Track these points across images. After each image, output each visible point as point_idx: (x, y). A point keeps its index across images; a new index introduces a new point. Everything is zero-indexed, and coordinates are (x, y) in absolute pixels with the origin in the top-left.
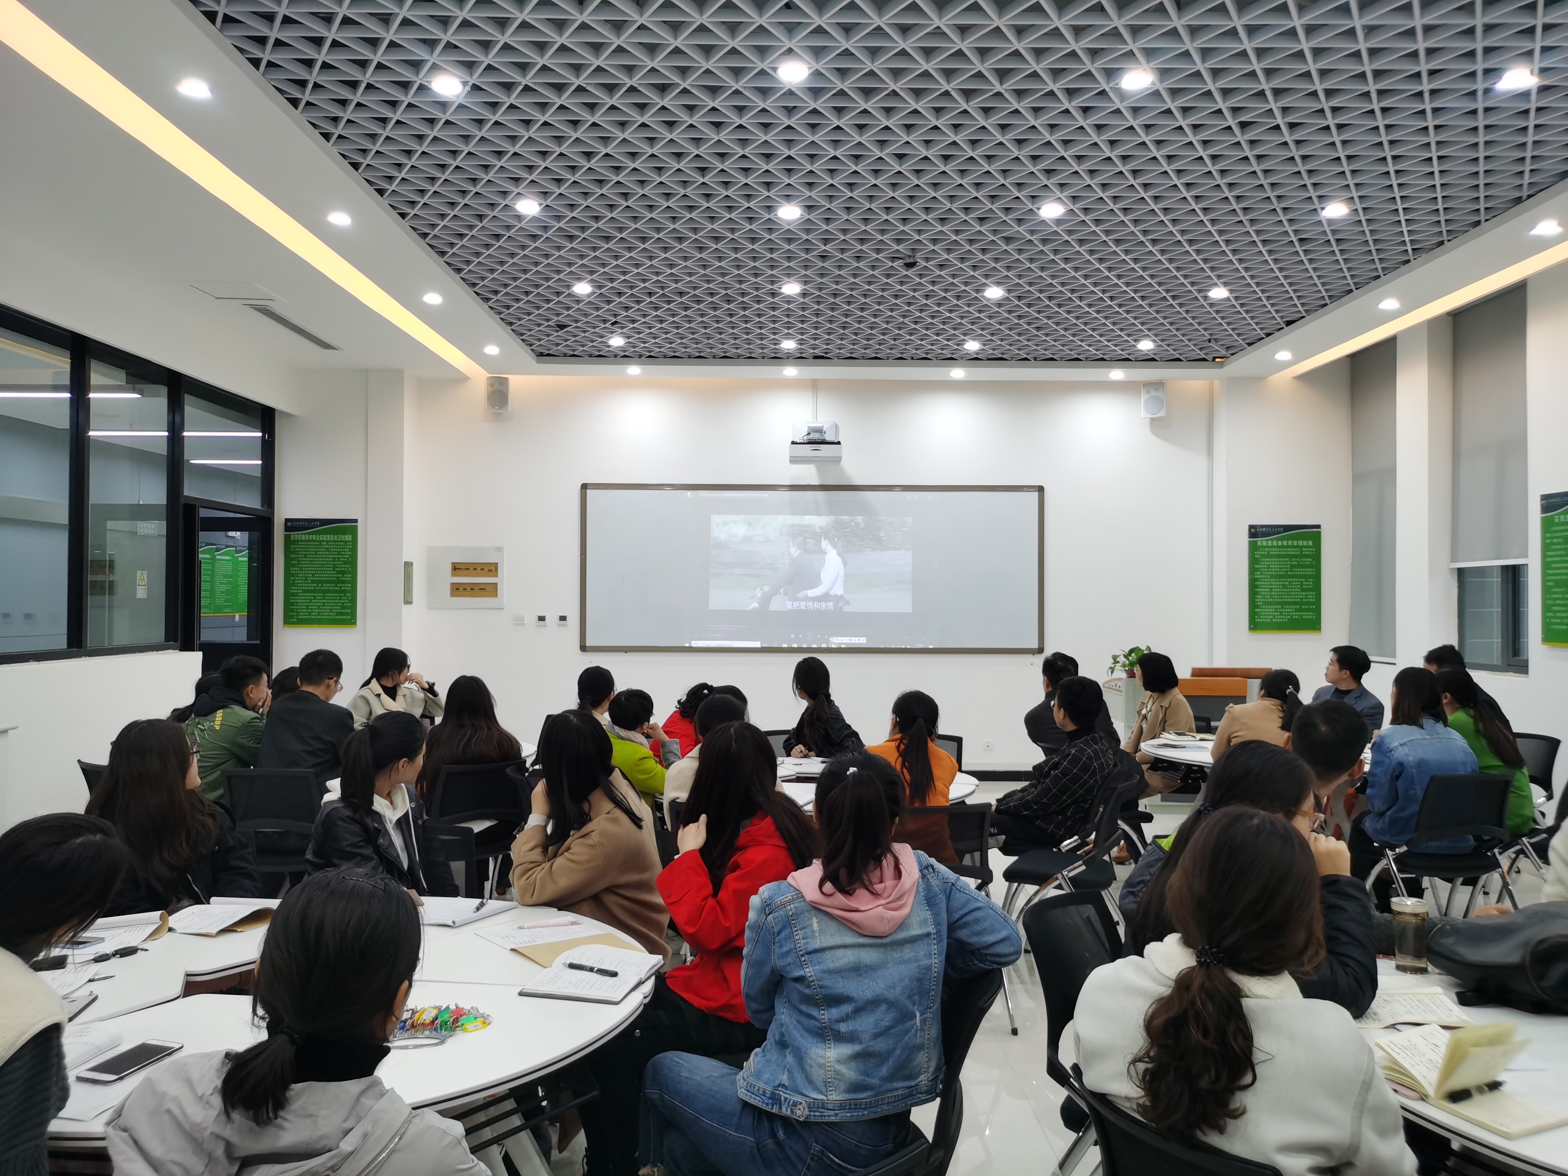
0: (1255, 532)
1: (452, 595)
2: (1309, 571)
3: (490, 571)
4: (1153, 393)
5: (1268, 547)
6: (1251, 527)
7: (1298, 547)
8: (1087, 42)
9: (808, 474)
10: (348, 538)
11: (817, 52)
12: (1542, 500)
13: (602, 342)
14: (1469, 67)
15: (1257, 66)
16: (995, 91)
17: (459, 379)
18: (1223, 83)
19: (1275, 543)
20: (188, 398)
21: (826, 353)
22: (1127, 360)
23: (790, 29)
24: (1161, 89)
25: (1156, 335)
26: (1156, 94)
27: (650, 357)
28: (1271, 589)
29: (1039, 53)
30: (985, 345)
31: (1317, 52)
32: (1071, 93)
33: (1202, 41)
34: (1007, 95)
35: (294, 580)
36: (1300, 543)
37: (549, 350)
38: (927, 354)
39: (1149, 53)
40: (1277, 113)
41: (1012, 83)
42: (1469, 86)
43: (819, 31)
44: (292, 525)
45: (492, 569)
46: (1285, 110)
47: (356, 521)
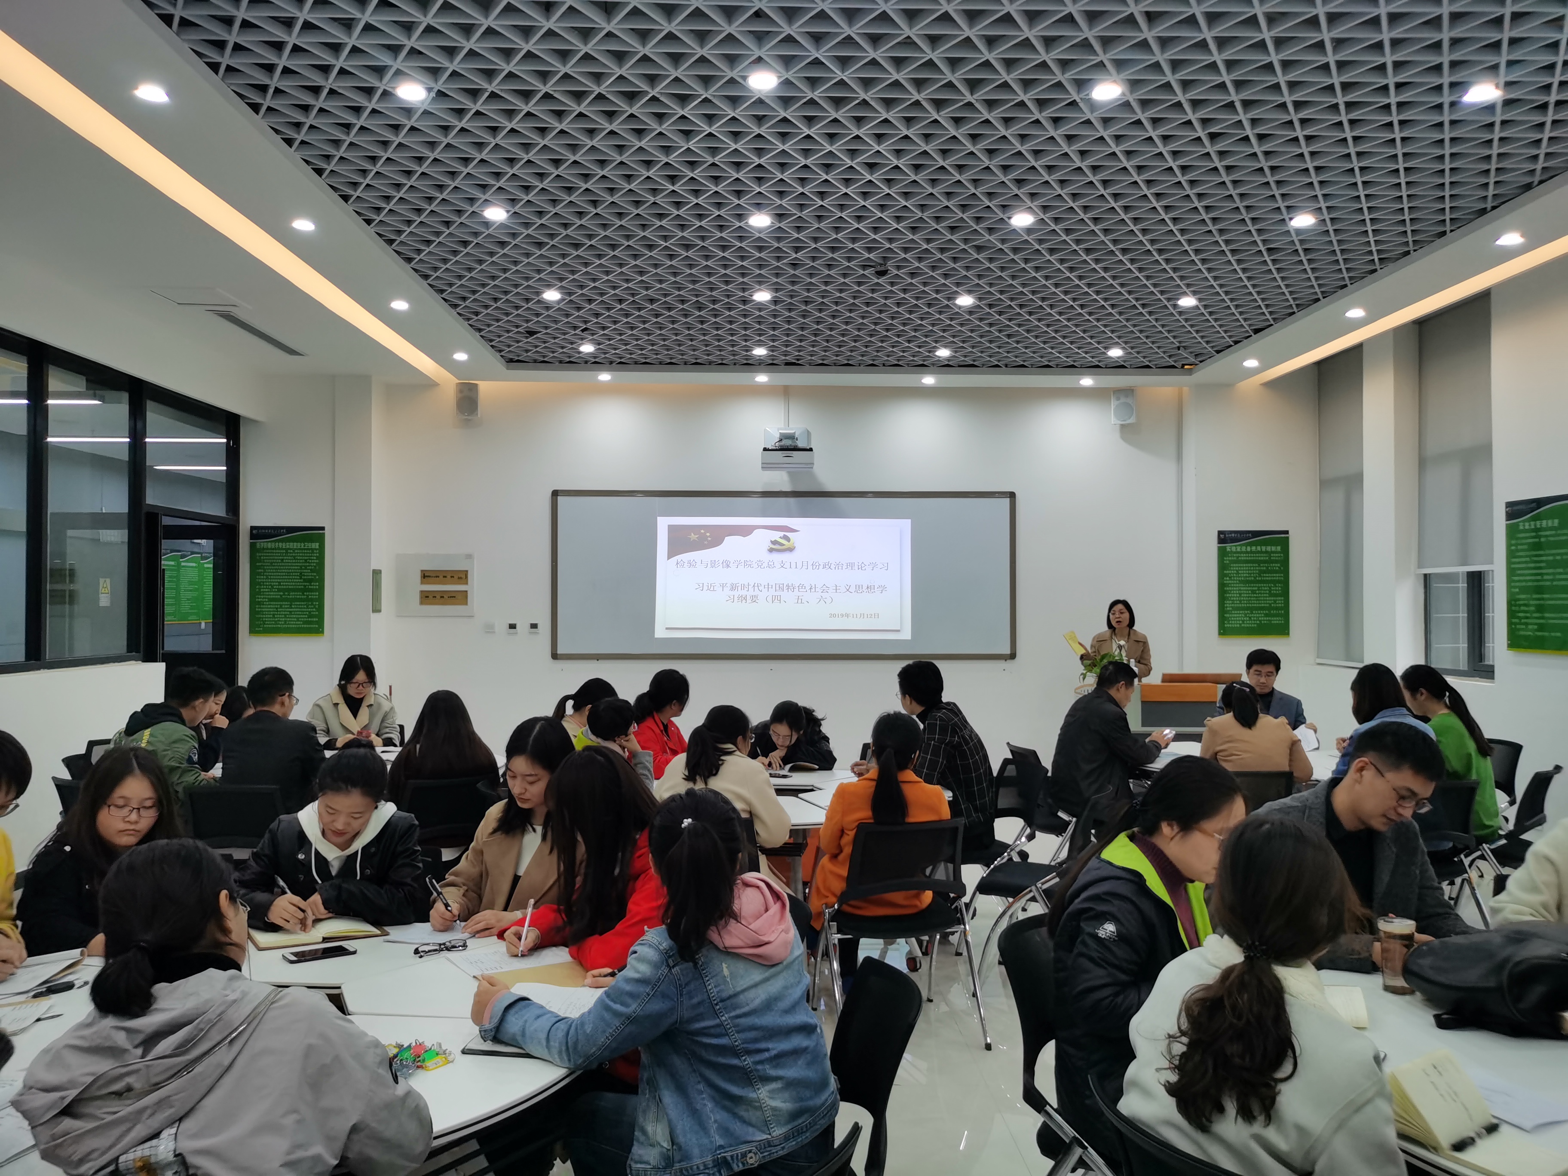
0: (1224, 538)
1: (422, 603)
2: (1277, 577)
3: (460, 578)
4: (1123, 400)
5: (1238, 553)
6: (1220, 533)
7: (1266, 552)
8: (1058, 53)
9: (780, 480)
10: (316, 545)
11: (787, 61)
12: (1507, 507)
13: (572, 348)
14: (1435, 81)
15: (1226, 77)
16: (966, 101)
17: (427, 384)
18: (1193, 94)
19: (1244, 549)
20: (150, 405)
21: (798, 360)
22: (1098, 367)
23: (760, 37)
24: (1131, 100)
25: (1126, 343)
26: (1126, 105)
27: (620, 363)
28: (1240, 594)
29: (1009, 64)
30: (956, 352)
31: (1286, 65)
32: (1042, 103)
33: (1173, 53)
34: (977, 105)
35: (260, 589)
36: (1269, 548)
37: (518, 356)
38: (898, 360)
39: (1120, 64)
40: (1246, 124)
41: (982, 93)
42: (1436, 100)
43: (789, 40)
44: (258, 533)
45: (462, 576)
46: (1254, 122)
47: (323, 528)
